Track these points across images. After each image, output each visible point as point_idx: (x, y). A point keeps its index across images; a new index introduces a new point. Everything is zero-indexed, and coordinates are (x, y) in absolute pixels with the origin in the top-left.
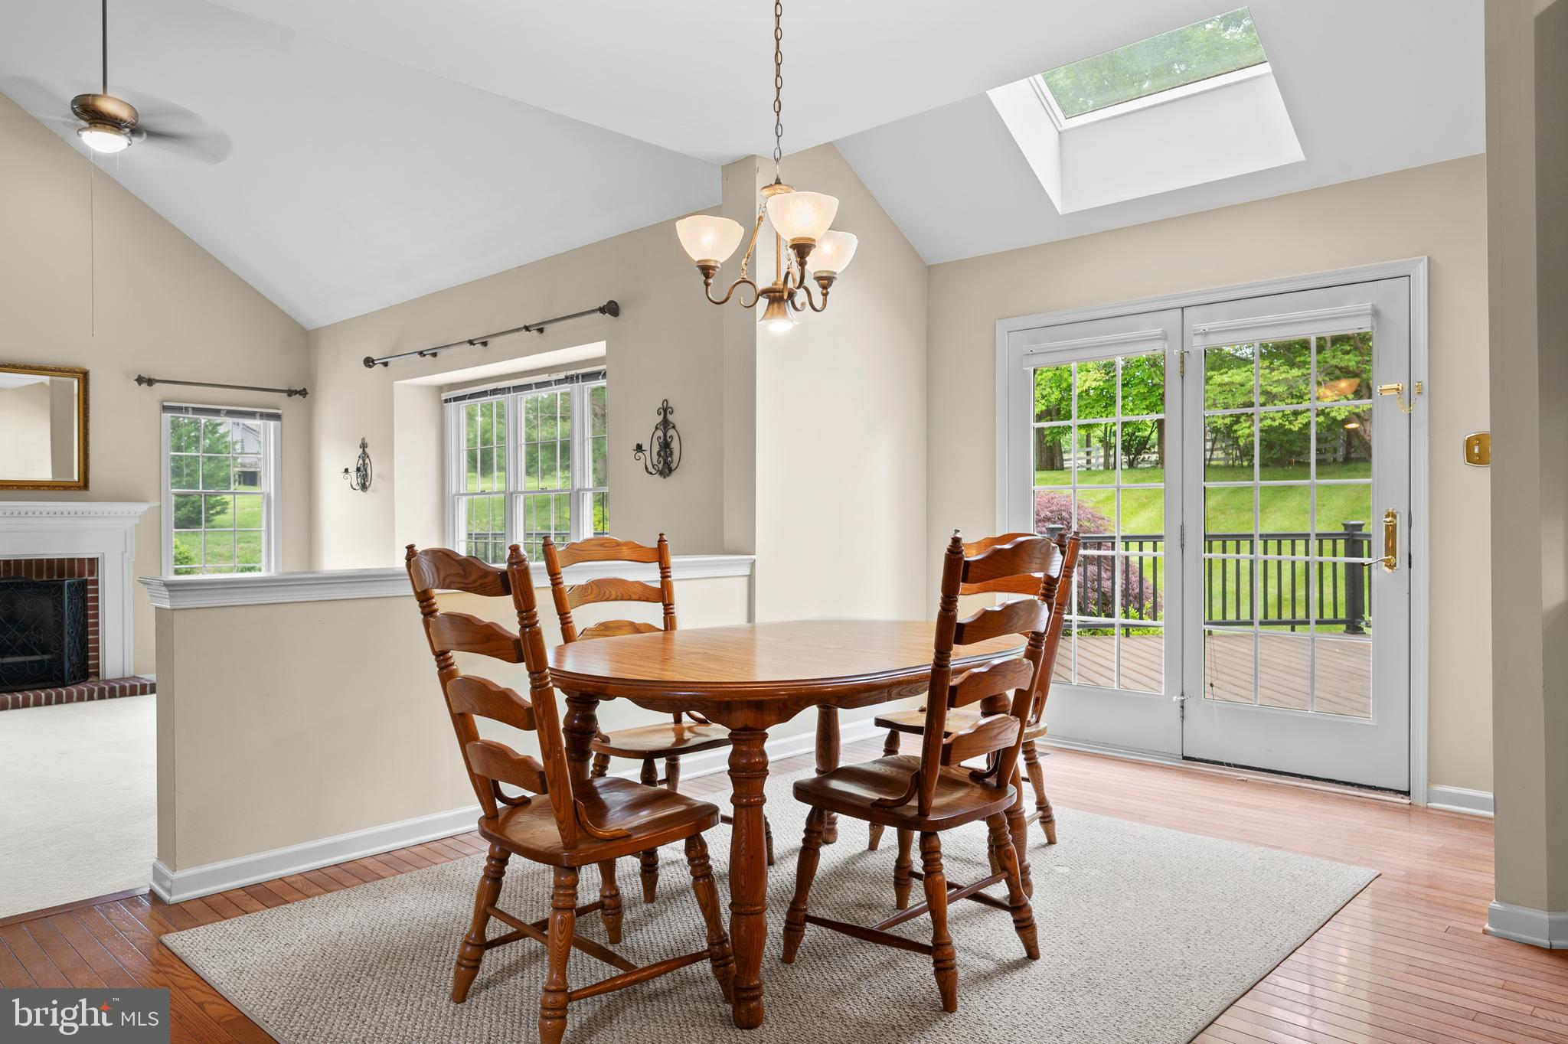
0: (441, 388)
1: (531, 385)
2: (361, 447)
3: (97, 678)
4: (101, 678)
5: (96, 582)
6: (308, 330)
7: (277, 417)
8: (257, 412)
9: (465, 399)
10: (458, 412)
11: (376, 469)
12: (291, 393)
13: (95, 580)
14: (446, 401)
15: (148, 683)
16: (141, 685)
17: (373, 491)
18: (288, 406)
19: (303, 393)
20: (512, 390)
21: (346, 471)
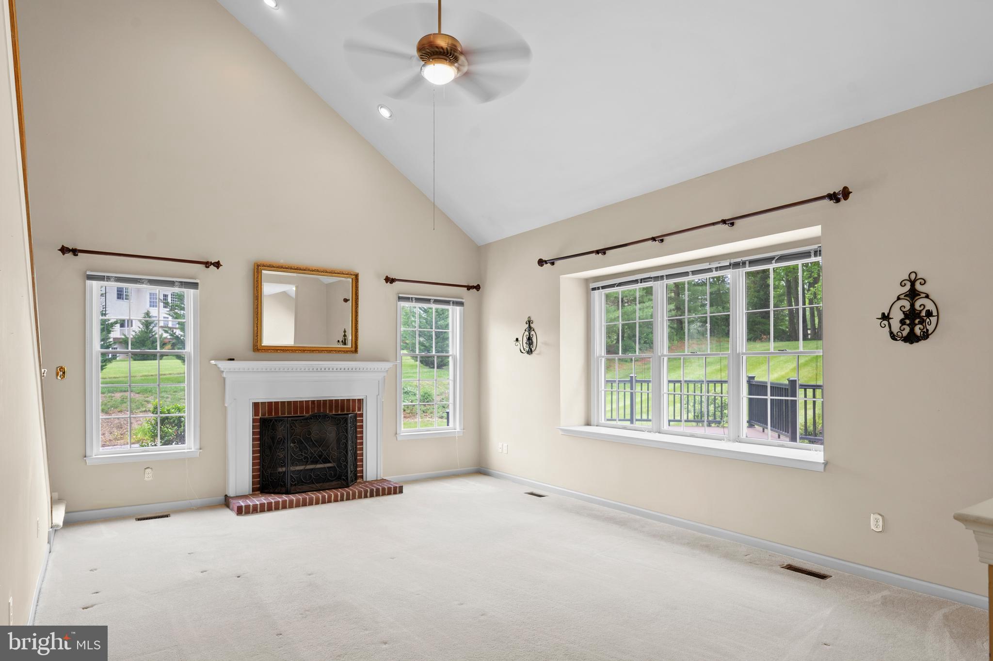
0: (587, 281)
1: (688, 272)
2: (527, 323)
3: (362, 479)
4: (364, 480)
5: (361, 415)
6: (479, 245)
7: (461, 304)
8: (450, 301)
9: (614, 287)
10: (598, 298)
11: (540, 338)
12: (469, 288)
13: (361, 414)
14: (594, 289)
15: (397, 486)
16: (394, 487)
17: (538, 354)
18: (468, 296)
19: (477, 288)
20: (665, 277)
21: (517, 340)
